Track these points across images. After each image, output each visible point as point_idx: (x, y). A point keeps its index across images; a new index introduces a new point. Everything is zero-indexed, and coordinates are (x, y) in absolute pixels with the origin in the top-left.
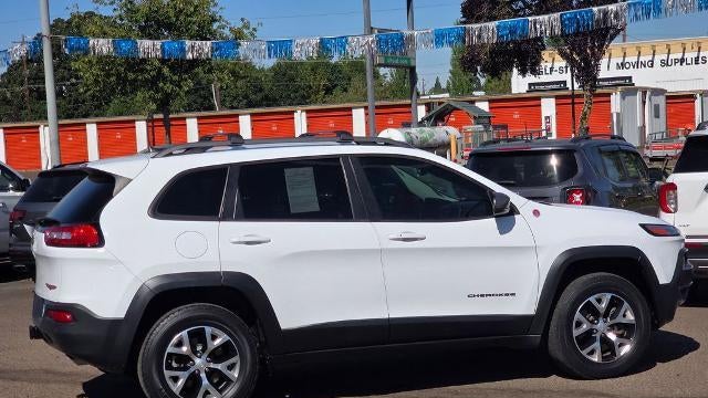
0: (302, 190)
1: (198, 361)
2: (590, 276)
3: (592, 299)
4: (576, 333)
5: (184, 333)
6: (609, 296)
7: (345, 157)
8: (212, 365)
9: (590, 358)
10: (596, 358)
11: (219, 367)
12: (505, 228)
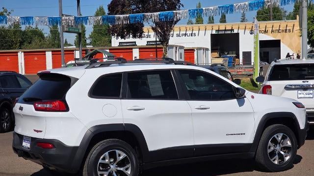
0: (155, 85)
1: (112, 166)
2: (275, 125)
3: (275, 136)
4: (269, 151)
5: (107, 153)
6: (282, 134)
7: (173, 70)
8: (119, 169)
9: (274, 162)
10: (276, 162)
11: (122, 169)
12: (241, 104)
